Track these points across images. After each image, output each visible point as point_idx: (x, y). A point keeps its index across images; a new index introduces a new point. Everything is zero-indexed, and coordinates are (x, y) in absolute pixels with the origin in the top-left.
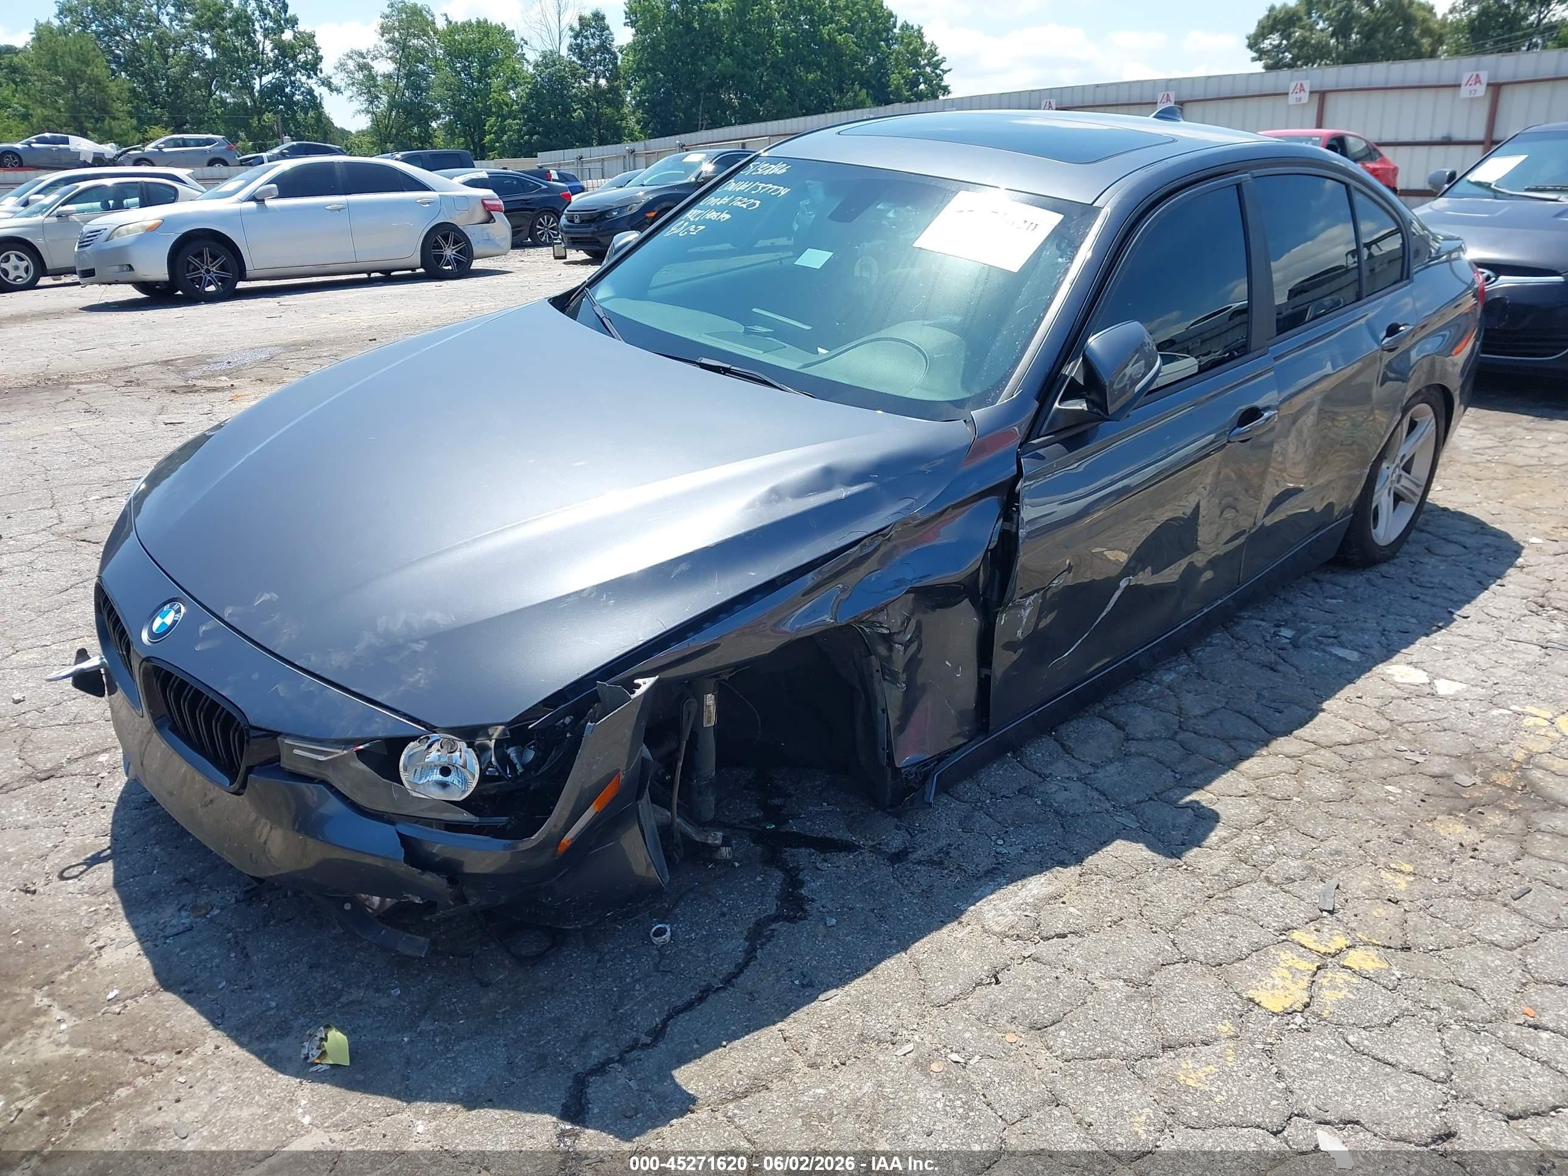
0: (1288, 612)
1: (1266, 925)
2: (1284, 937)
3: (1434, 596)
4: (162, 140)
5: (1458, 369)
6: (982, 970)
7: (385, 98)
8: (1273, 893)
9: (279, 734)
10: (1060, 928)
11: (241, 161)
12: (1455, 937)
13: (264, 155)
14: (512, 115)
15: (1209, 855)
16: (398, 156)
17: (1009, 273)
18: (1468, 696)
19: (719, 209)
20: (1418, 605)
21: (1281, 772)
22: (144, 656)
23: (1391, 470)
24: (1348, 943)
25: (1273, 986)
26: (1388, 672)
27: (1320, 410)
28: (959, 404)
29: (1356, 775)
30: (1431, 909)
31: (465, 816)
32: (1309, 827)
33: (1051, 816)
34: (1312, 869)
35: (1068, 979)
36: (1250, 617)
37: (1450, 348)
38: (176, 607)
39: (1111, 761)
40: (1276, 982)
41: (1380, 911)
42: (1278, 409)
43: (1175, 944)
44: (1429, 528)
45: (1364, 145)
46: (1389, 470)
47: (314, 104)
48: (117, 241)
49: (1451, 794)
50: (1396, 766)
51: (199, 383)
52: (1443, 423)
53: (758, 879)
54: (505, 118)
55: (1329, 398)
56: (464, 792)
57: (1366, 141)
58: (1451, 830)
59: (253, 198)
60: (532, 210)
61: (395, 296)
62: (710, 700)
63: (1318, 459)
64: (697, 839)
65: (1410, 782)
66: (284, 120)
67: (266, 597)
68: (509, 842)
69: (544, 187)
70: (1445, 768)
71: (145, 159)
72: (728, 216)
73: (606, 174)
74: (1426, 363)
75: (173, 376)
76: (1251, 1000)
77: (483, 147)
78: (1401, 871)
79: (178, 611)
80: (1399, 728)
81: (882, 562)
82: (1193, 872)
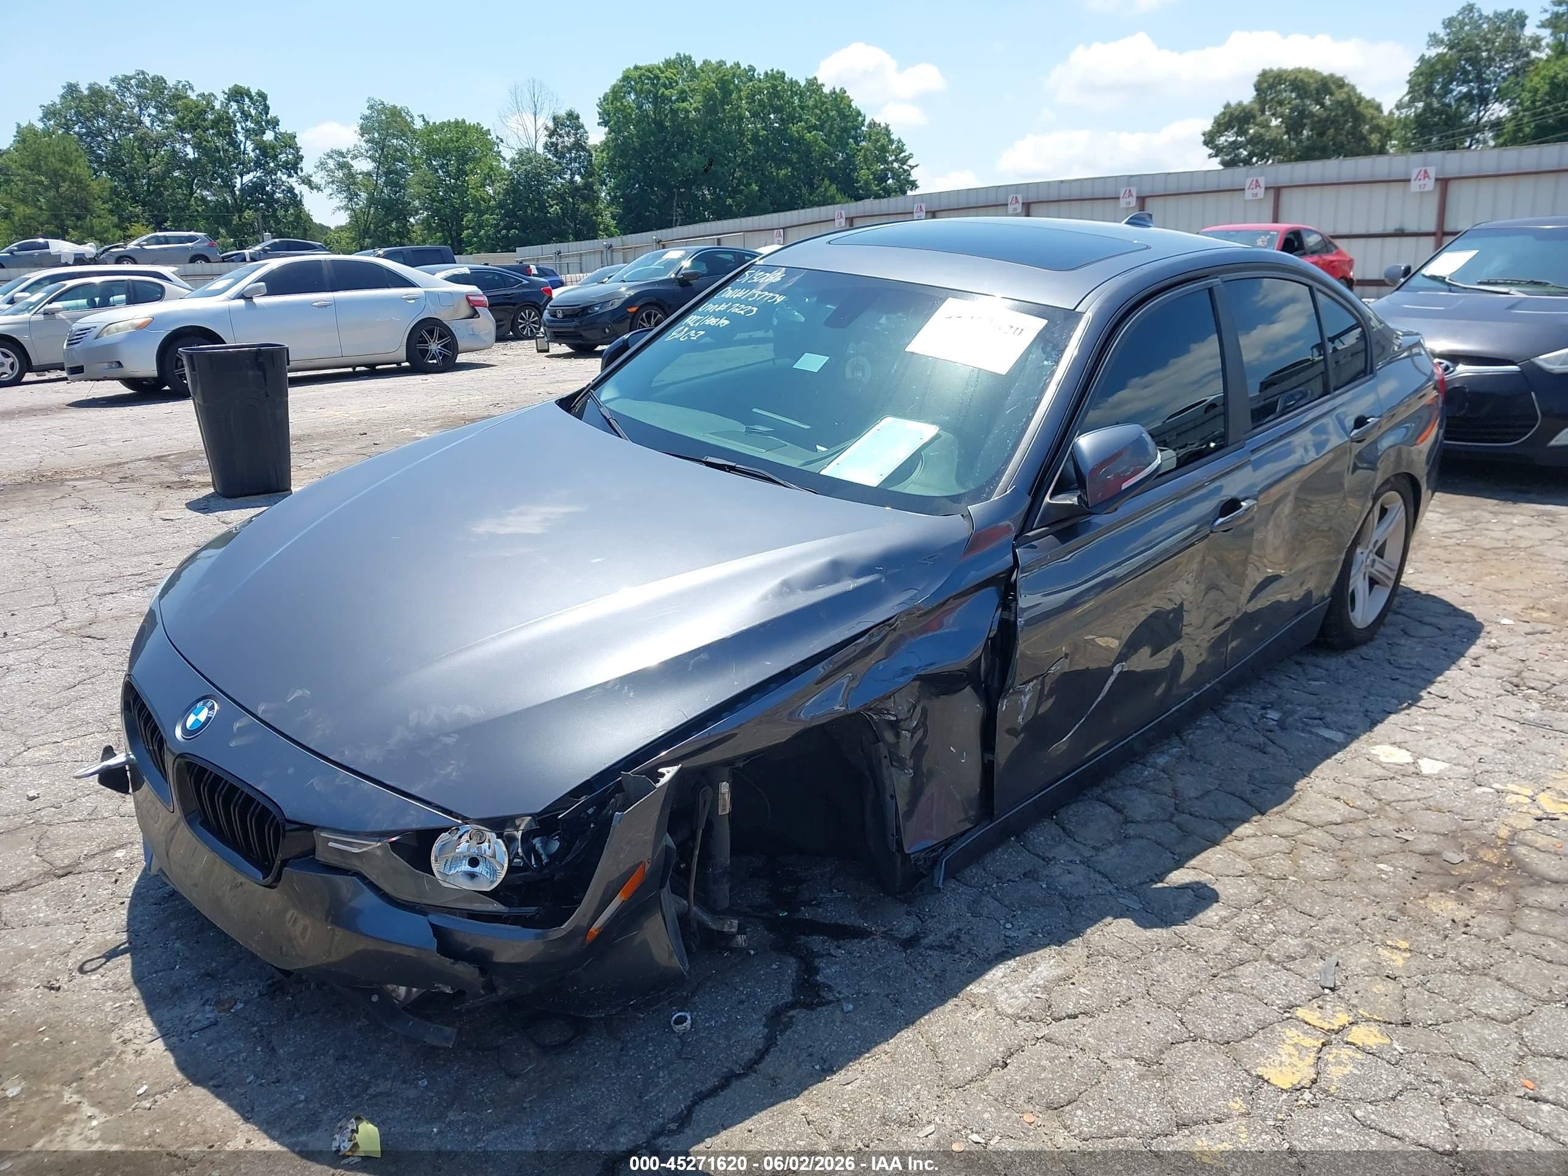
0: (1273, 695)
1: (1270, 1002)
2: (1287, 1015)
3: (1413, 677)
4: (145, 238)
5: (1424, 457)
6: (996, 1052)
7: (364, 195)
8: (1275, 971)
9: (315, 827)
10: (1071, 1008)
11: (223, 258)
12: (1452, 1012)
13: (246, 252)
14: (490, 210)
15: (1211, 935)
16: (380, 252)
17: (996, 375)
18: (1451, 774)
19: (718, 315)
20: (1398, 686)
21: (1276, 852)
22: (178, 753)
23: (1365, 555)
24: (1351, 1019)
25: (1281, 1063)
26: (1373, 752)
27: (1297, 499)
28: (955, 499)
29: (1348, 854)
30: (1428, 985)
31: (496, 907)
32: (1306, 906)
33: (1057, 899)
34: (1311, 947)
35: (1081, 1059)
36: (1238, 700)
37: (1414, 438)
38: (209, 704)
39: (1111, 844)
40: (1283, 1059)
41: (1380, 987)
42: (1256, 499)
43: (1183, 1023)
44: (1403, 610)
45: (1320, 238)
46: (1363, 555)
47: (295, 201)
48: (106, 339)
49: (1440, 871)
50: (1386, 845)
51: (193, 478)
52: (1412, 510)
53: (774, 966)
54: (482, 213)
55: (1306, 487)
56: (492, 882)
57: (1321, 235)
58: (1443, 907)
59: (241, 296)
60: (514, 304)
61: (382, 390)
62: (725, 788)
63: (1297, 544)
64: (714, 927)
65: (1400, 859)
66: (264, 217)
67: (299, 693)
68: (540, 931)
69: (525, 282)
70: (1433, 846)
71: (128, 257)
72: (727, 322)
73: (584, 270)
74: (1393, 453)
75: (166, 472)
76: (1260, 1077)
77: (461, 241)
78: (1397, 948)
79: (212, 708)
80: (1387, 808)
81: (889, 652)
82: (1196, 951)
